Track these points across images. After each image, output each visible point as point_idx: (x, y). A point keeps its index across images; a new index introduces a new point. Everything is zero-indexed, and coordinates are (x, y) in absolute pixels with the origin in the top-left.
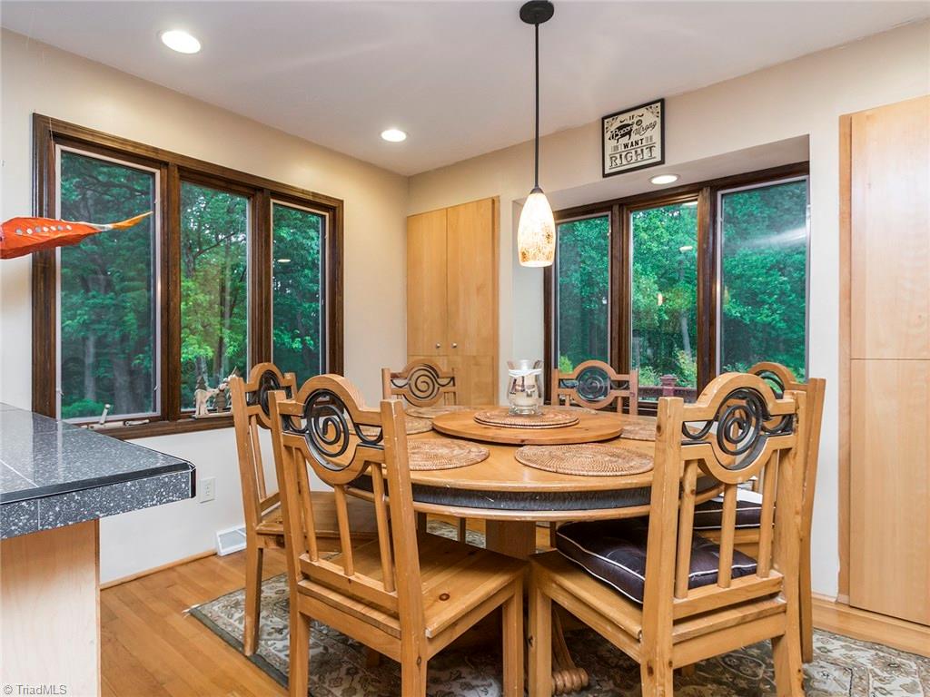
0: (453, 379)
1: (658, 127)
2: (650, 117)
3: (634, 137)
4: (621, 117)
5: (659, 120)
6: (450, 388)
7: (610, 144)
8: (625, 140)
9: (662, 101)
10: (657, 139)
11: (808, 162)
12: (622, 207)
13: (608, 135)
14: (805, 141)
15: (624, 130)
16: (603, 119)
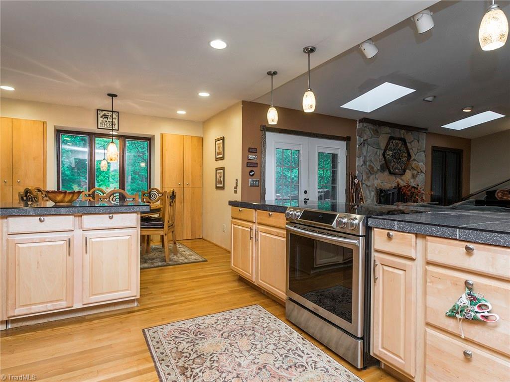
1: (117, 120)
2: (114, 116)
3: (110, 120)
4: (104, 112)
5: (117, 117)
7: (100, 119)
8: (106, 119)
9: (118, 112)
10: (116, 123)
13: (99, 116)
15: (106, 116)
16: (98, 111)
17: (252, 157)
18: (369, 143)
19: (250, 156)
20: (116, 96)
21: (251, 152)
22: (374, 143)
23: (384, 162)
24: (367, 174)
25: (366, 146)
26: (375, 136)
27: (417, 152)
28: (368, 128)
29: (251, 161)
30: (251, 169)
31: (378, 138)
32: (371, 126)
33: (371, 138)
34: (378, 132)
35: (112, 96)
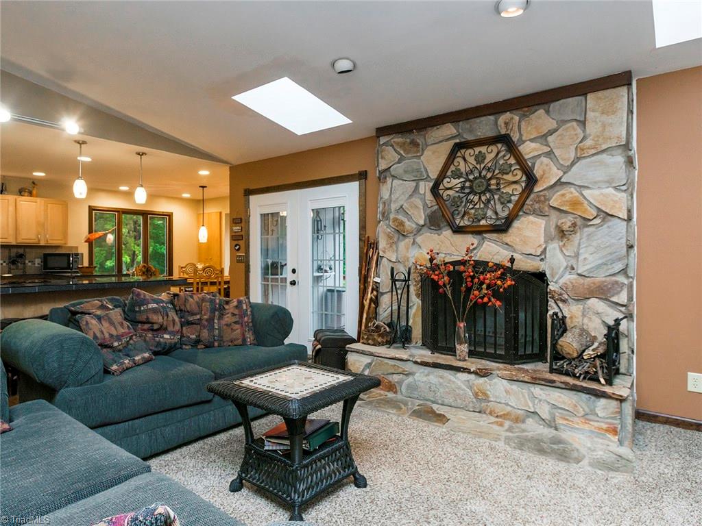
17: (237, 228)
18: (393, 173)
19: (234, 228)
20: (206, 187)
21: (236, 223)
22: (406, 172)
23: (436, 207)
24: (390, 237)
25: (389, 180)
26: (410, 155)
27: (578, 159)
28: (392, 146)
29: (236, 234)
30: (236, 242)
31: (419, 157)
32: (398, 139)
33: (399, 162)
34: (417, 145)
35: (203, 187)
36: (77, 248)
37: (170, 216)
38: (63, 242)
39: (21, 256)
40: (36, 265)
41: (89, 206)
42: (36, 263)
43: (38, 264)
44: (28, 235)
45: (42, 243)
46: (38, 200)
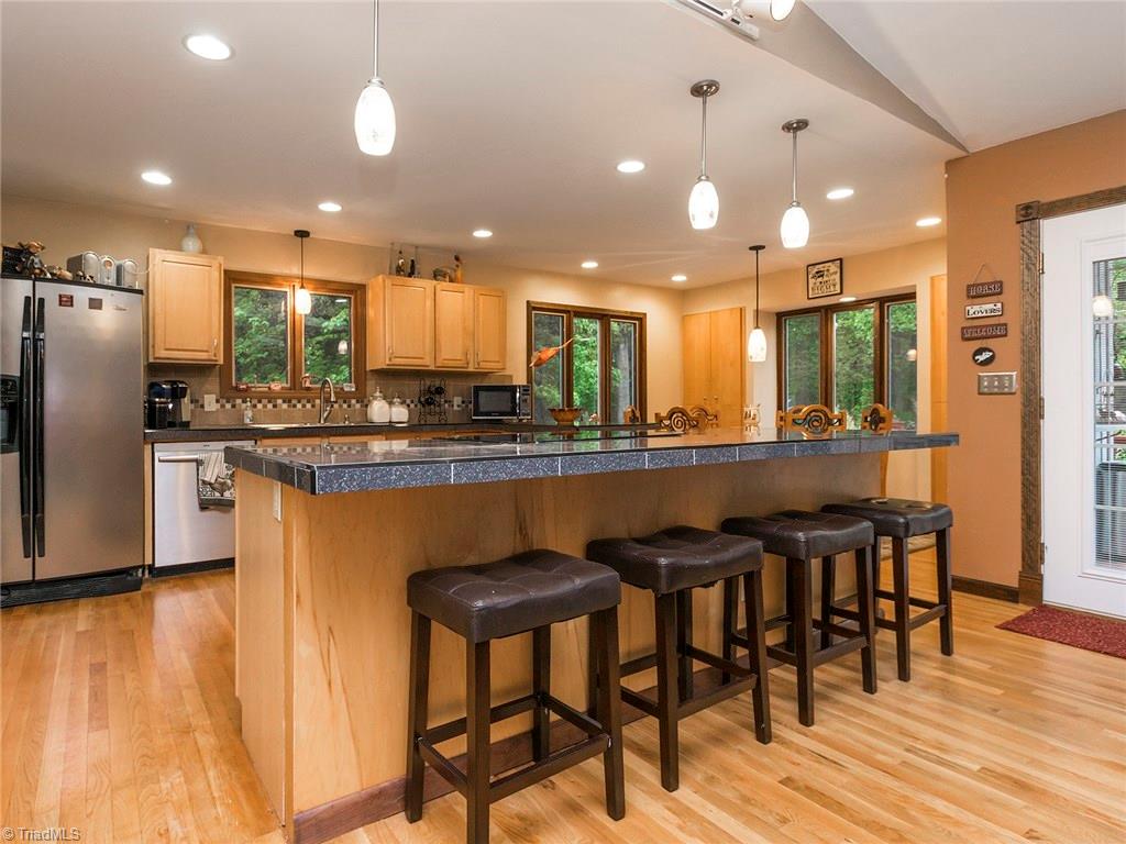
0: (716, 416)
1: (838, 274)
2: (834, 268)
3: (825, 279)
4: (817, 267)
5: (839, 270)
6: (714, 421)
7: (811, 281)
8: (820, 279)
9: (841, 260)
10: (838, 281)
11: (915, 293)
12: (828, 311)
13: (810, 276)
14: (915, 286)
15: (820, 274)
16: (808, 266)
17: (981, 309)
19: (974, 309)
20: (764, 247)
21: (980, 296)
30: (977, 345)
35: (757, 248)
36: (511, 377)
37: (640, 320)
38: (499, 366)
39: (440, 391)
40: (456, 408)
41: (528, 302)
42: (455, 404)
43: (458, 406)
44: (452, 354)
45: (471, 369)
46: (468, 289)
